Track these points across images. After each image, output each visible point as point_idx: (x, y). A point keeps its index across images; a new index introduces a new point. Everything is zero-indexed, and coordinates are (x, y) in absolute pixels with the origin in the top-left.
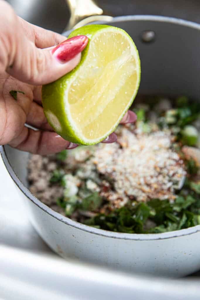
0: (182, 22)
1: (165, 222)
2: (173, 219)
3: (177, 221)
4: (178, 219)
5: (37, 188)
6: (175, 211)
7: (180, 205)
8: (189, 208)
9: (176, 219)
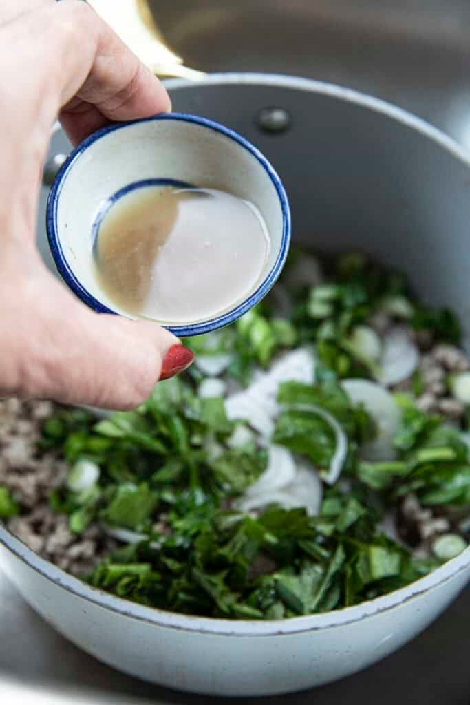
0: (352, 95)
1: (297, 562)
2: (313, 554)
3: (323, 558)
4: (324, 553)
5: (7, 461)
6: (319, 533)
7: (332, 519)
8: (351, 529)
9: (319, 554)
